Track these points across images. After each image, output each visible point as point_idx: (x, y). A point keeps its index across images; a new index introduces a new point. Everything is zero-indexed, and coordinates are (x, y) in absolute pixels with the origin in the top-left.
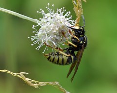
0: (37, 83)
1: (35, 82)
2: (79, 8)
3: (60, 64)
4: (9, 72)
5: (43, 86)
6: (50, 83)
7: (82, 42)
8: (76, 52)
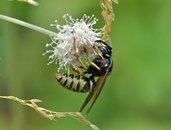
0: (53, 114)
1: (51, 112)
2: (109, 12)
3: (74, 90)
4: (17, 99)
5: (61, 118)
6: (70, 113)
7: (106, 65)
8: (96, 79)
